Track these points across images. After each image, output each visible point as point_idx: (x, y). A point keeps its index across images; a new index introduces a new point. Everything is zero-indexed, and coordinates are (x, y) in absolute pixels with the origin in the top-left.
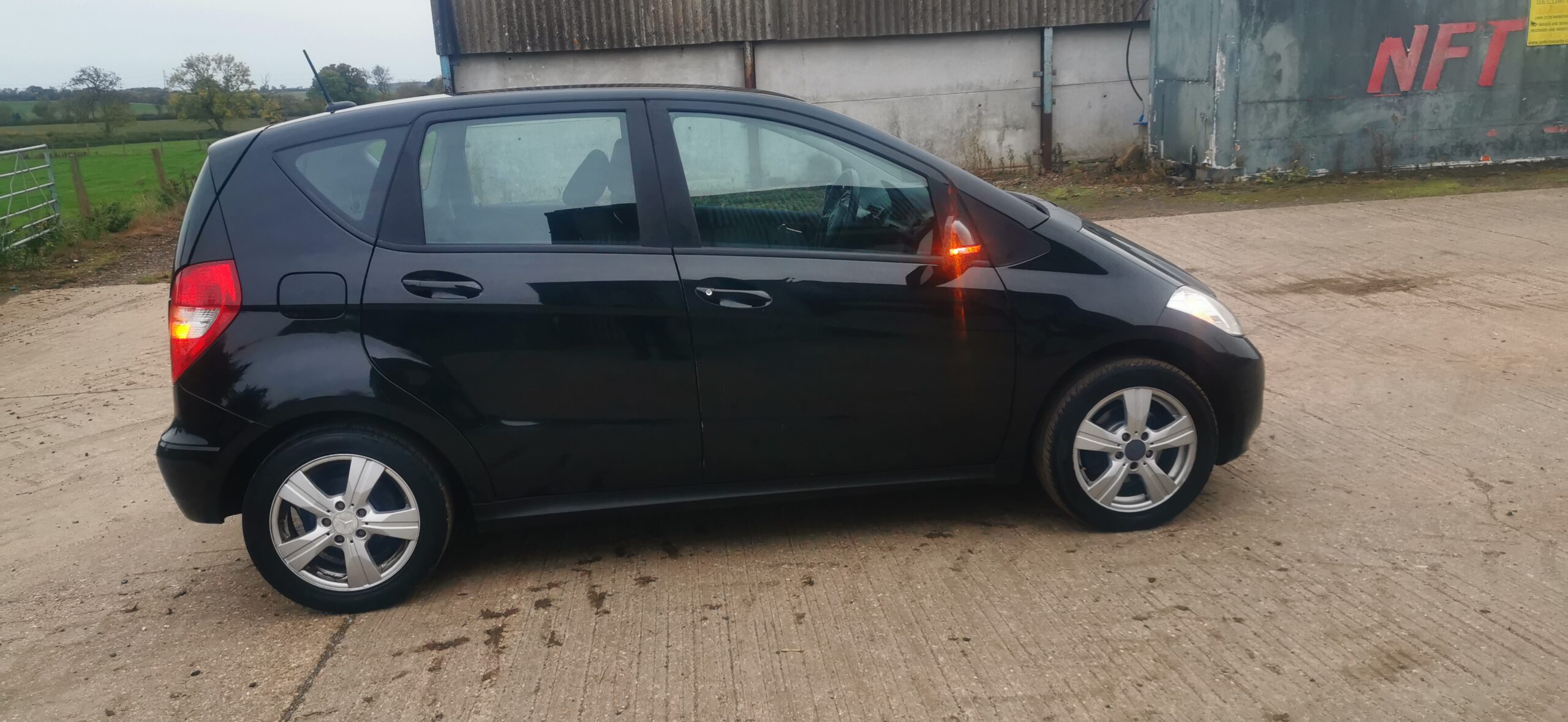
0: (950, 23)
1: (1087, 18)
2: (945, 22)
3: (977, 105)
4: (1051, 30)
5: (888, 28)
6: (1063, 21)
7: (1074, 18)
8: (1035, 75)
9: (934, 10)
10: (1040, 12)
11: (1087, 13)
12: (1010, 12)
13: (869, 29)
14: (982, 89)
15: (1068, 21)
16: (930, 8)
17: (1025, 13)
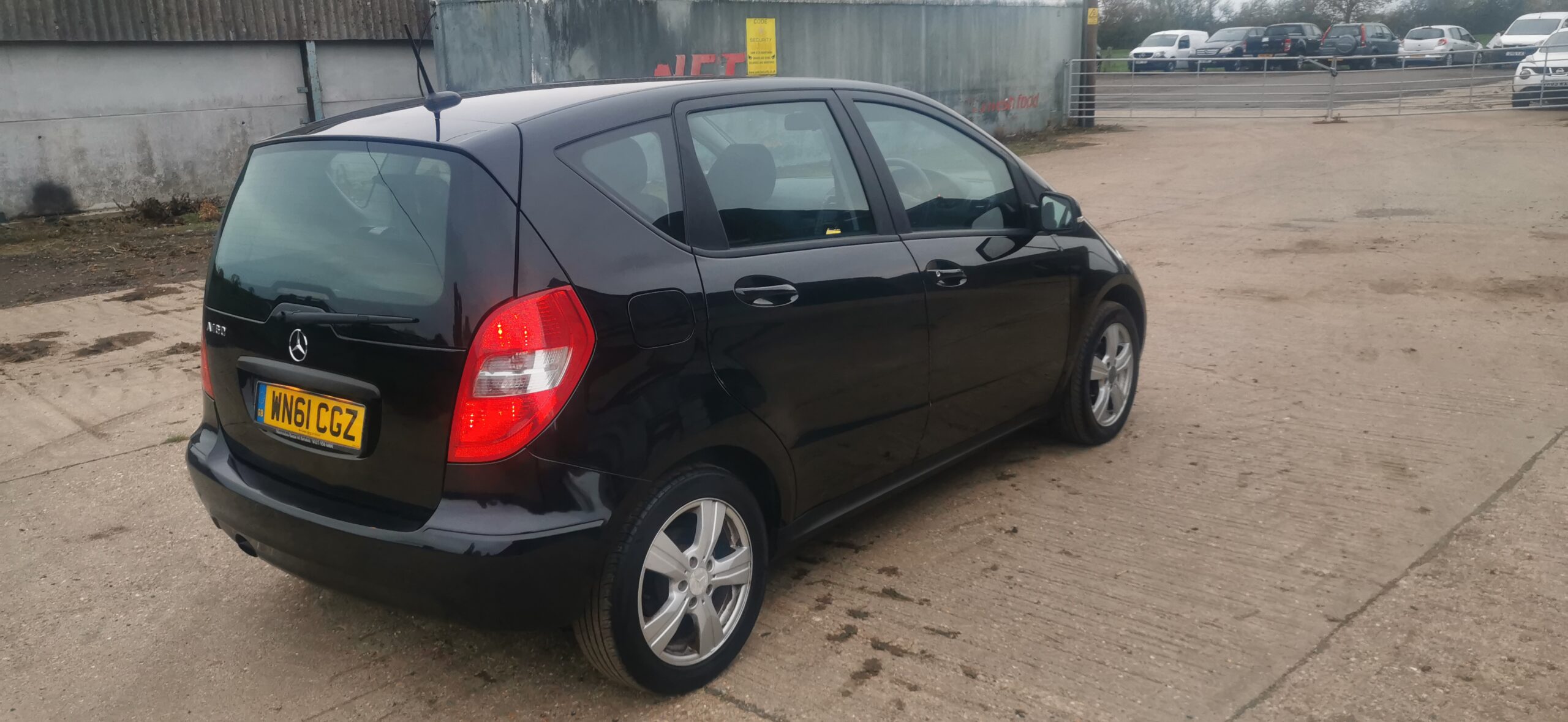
0: (200, 30)
1: (349, 35)
2: (194, 30)
3: (239, 123)
4: (313, 43)
5: (124, 31)
6: (325, 35)
7: (335, 33)
8: (299, 91)
9: (180, 15)
10: (300, 26)
11: (348, 28)
12: (267, 22)
13: (100, 32)
14: (242, 105)
15: (329, 36)
16: (174, 13)
17: (284, 24)
